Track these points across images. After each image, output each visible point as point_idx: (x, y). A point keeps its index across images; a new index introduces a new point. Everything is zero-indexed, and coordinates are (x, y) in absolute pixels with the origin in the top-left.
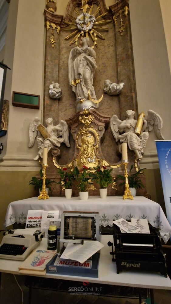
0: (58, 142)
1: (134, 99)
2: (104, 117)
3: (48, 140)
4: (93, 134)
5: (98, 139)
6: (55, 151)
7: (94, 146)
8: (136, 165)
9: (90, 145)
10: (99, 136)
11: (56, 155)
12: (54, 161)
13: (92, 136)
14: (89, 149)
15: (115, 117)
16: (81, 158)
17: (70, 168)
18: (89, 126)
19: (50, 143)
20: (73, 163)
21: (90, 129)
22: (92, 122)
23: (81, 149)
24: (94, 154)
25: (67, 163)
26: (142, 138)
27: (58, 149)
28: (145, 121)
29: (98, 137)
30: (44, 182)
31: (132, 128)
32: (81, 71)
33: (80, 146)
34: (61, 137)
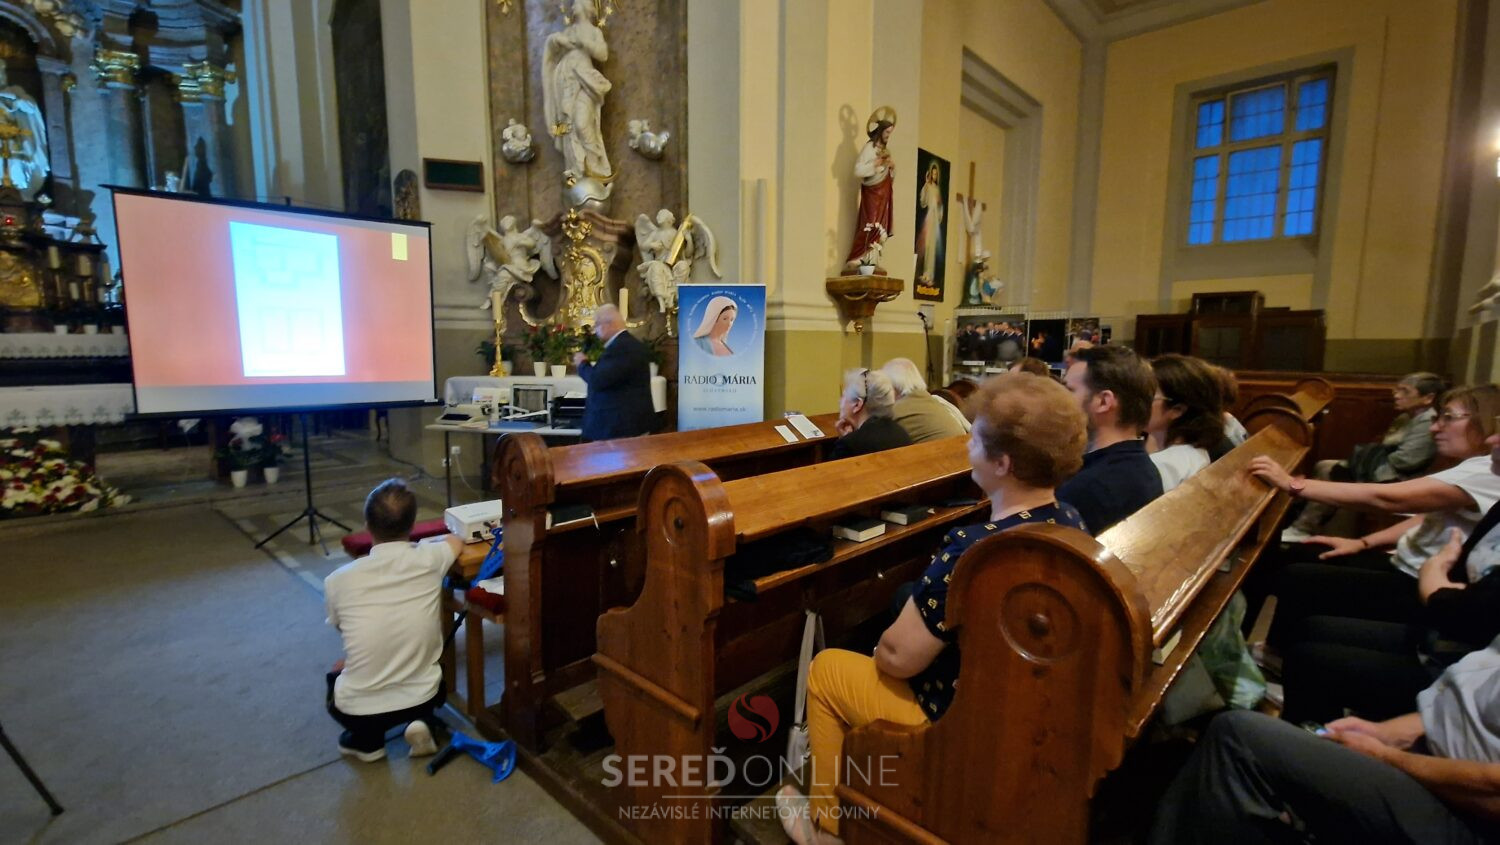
0: (526, 273)
2: (613, 224)
3: (505, 268)
4: (592, 259)
5: (604, 268)
6: (521, 293)
7: (594, 283)
8: (669, 324)
9: (586, 283)
10: (604, 262)
11: (526, 299)
12: (521, 311)
13: (591, 264)
14: (585, 291)
15: (643, 221)
16: (569, 308)
17: (551, 326)
18: (583, 242)
19: (510, 276)
20: (555, 318)
21: (586, 249)
22: (586, 235)
23: (571, 288)
24: (593, 299)
25: (546, 315)
26: (675, 272)
27: (526, 286)
28: (689, 238)
29: (602, 265)
30: (498, 349)
32: (567, 107)
33: (570, 284)
34: (537, 257)
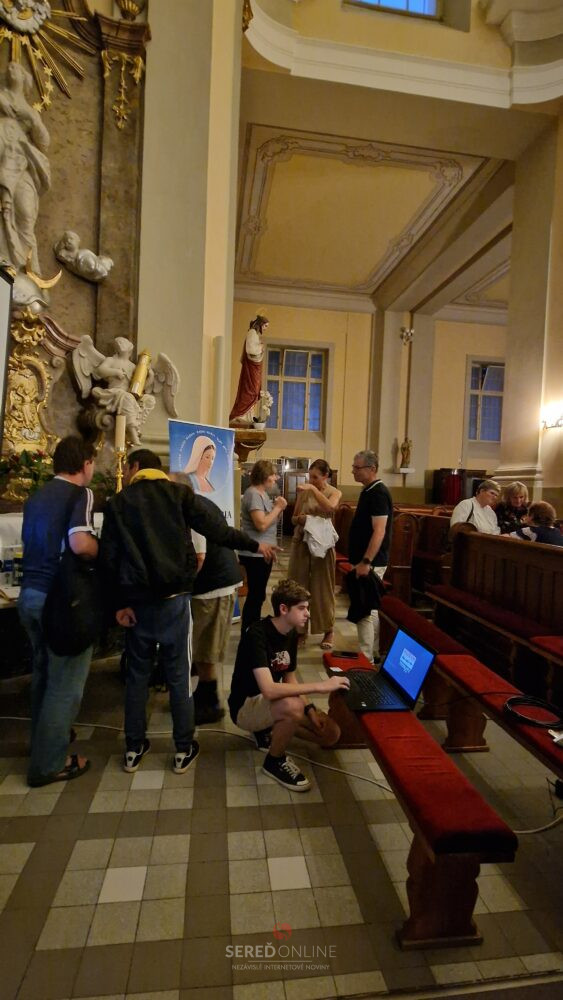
1: (132, 312)
5: (49, 386)
7: (37, 401)
9: (27, 398)
10: (50, 379)
13: (34, 377)
14: (27, 408)
15: (86, 341)
18: (31, 352)
21: (32, 358)
22: (39, 344)
24: (37, 420)
26: (144, 405)
29: (47, 381)
31: (125, 381)
